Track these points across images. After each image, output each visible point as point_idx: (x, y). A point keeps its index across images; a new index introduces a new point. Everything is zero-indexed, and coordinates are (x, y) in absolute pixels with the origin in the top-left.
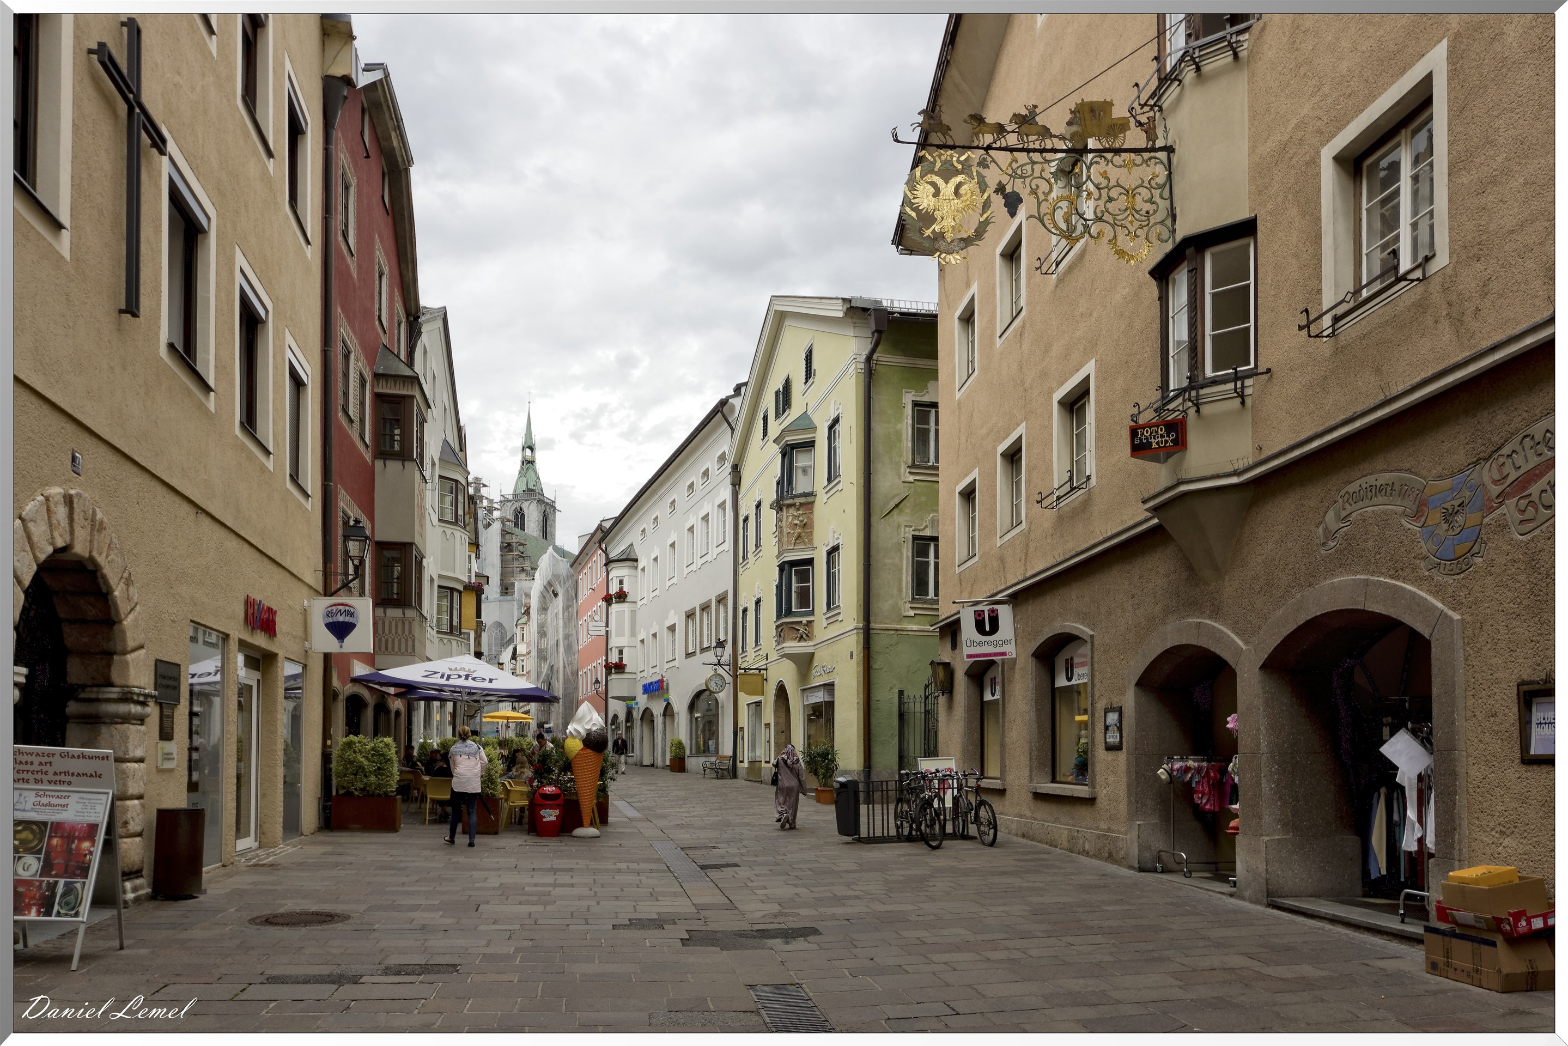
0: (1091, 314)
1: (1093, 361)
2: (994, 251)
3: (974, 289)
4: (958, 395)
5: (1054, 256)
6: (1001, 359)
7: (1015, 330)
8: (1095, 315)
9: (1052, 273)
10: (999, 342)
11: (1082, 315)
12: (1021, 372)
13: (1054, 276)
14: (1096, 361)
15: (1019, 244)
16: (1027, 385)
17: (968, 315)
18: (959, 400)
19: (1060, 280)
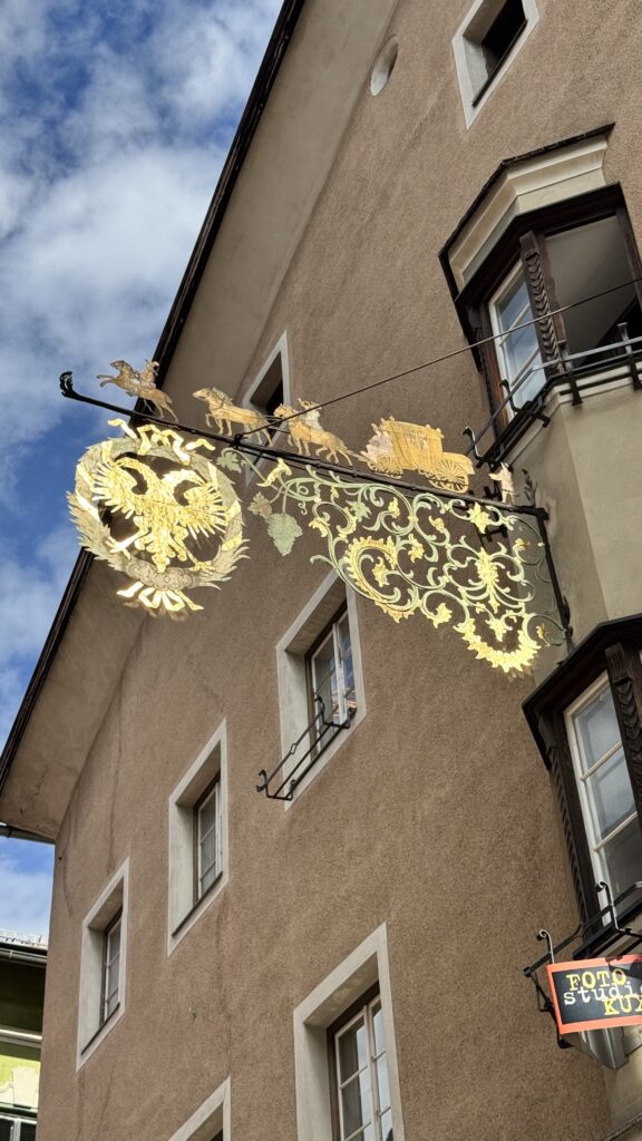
0: (370, 849)
1: (383, 928)
2: (165, 800)
3: (124, 870)
4: (80, 1063)
5: (286, 770)
6: (174, 973)
7: (208, 915)
8: (379, 846)
9: (286, 799)
10: (171, 945)
11: (351, 854)
12: (220, 987)
13: (288, 804)
14: (389, 927)
15: (217, 778)
16: (232, 1006)
17: (106, 919)
18: (83, 1071)
19: (303, 808)
